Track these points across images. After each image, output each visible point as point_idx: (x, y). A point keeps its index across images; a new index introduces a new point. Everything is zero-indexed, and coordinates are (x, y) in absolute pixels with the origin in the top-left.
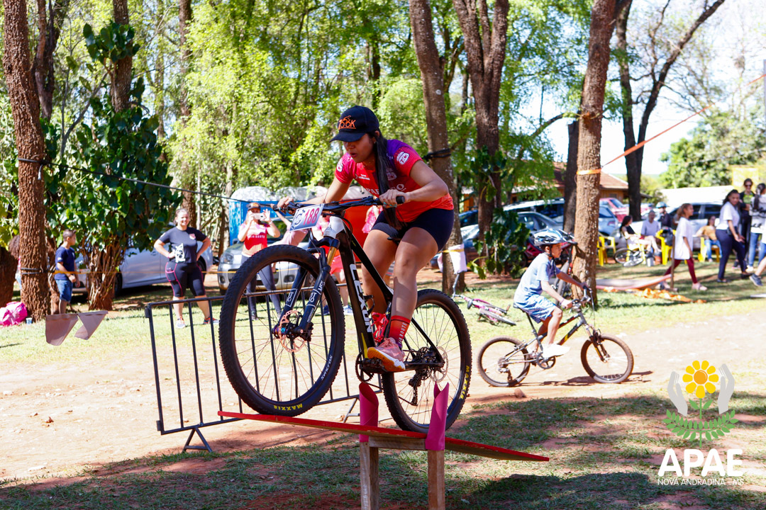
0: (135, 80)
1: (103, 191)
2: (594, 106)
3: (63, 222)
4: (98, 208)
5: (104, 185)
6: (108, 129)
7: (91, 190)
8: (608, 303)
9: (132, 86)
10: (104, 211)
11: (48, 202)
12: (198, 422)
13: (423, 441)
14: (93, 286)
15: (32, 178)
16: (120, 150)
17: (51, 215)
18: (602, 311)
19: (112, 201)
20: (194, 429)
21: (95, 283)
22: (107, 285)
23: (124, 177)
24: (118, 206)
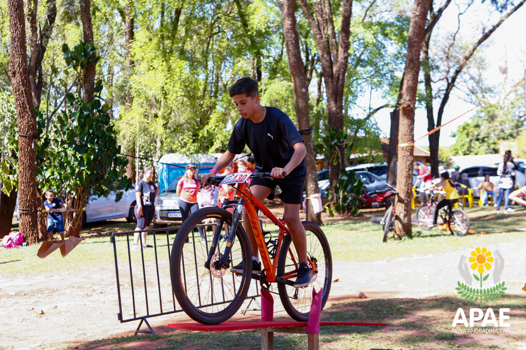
1: (74, 156)
2: (409, 100)
3: (47, 177)
4: (71, 168)
5: (75, 152)
6: (78, 114)
7: (66, 155)
8: (419, 234)
10: (75, 170)
11: (37, 163)
12: (146, 314)
13: (305, 328)
14: (67, 221)
15: (28, 148)
16: (87, 128)
17: (40, 171)
18: (415, 239)
19: (81, 163)
20: (143, 319)
21: (68, 219)
22: (76, 220)
23: (89, 146)
24: (85, 166)
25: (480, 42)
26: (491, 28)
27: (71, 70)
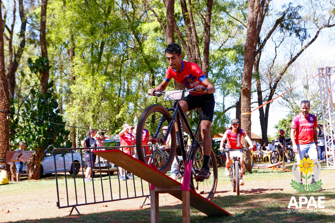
0: (50, 80)
1: (35, 128)
2: (247, 86)
3: (17, 142)
4: (33, 136)
5: (36, 126)
6: (38, 102)
7: (30, 128)
8: (256, 172)
9: (48, 83)
10: (35, 137)
11: (11, 134)
12: (75, 203)
14: (30, 171)
15: (4, 119)
16: (43, 110)
17: (13, 139)
18: (254, 174)
19: (39, 133)
20: (74, 206)
21: (31, 169)
22: (36, 170)
23: (44, 122)
24: (42, 135)
25: (290, 64)
26: (296, 55)
27: (34, 75)
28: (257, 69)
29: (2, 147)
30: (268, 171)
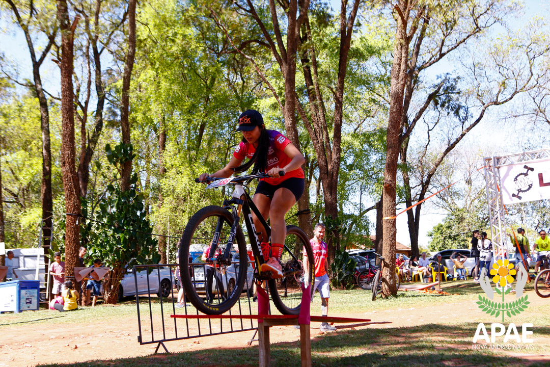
0: (133, 173)
1: (113, 236)
2: (390, 181)
3: (90, 254)
4: (110, 246)
5: (114, 233)
6: (117, 202)
7: (106, 236)
8: (403, 295)
9: (131, 177)
10: (113, 248)
12: (162, 338)
13: (297, 320)
14: (106, 292)
15: (73, 224)
16: (124, 213)
18: (400, 298)
19: (118, 242)
20: (160, 342)
21: (107, 290)
22: (114, 291)
23: (125, 228)
24: (121, 245)
25: (447, 152)
26: (455, 140)
27: (112, 167)
28: (404, 159)
29: (69, 261)
30: (418, 294)
